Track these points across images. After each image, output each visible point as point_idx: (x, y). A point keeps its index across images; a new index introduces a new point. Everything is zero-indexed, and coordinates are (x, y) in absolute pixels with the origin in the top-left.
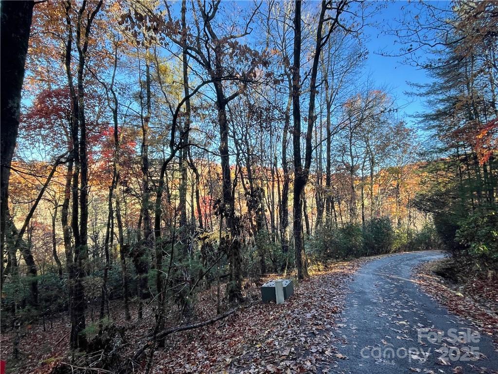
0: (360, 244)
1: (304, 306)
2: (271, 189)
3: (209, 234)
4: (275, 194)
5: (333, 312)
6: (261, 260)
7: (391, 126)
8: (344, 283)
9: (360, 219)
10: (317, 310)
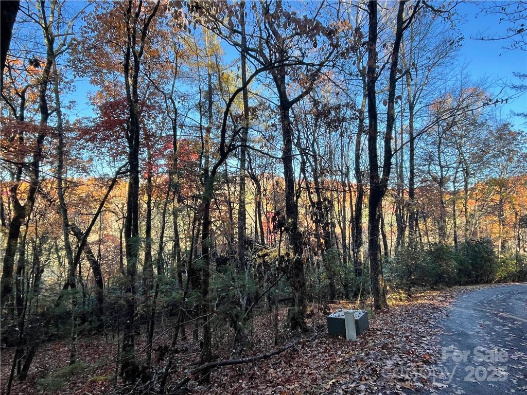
0: (453, 270)
1: (383, 348)
2: (342, 203)
3: (269, 251)
4: (347, 209)
5: (424, 362)
6: (330, 284)
7: (492, 129)
8: (436, 319)
9: (451, 241)
10: (400, 357)
